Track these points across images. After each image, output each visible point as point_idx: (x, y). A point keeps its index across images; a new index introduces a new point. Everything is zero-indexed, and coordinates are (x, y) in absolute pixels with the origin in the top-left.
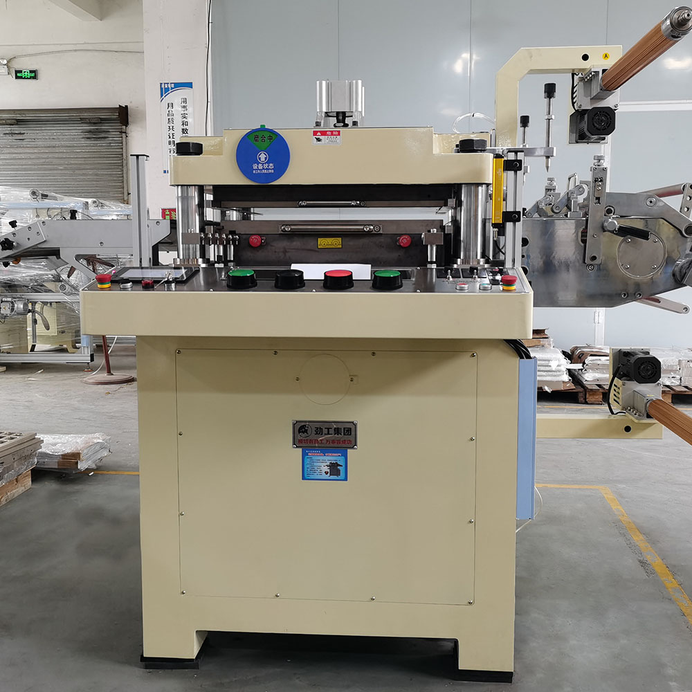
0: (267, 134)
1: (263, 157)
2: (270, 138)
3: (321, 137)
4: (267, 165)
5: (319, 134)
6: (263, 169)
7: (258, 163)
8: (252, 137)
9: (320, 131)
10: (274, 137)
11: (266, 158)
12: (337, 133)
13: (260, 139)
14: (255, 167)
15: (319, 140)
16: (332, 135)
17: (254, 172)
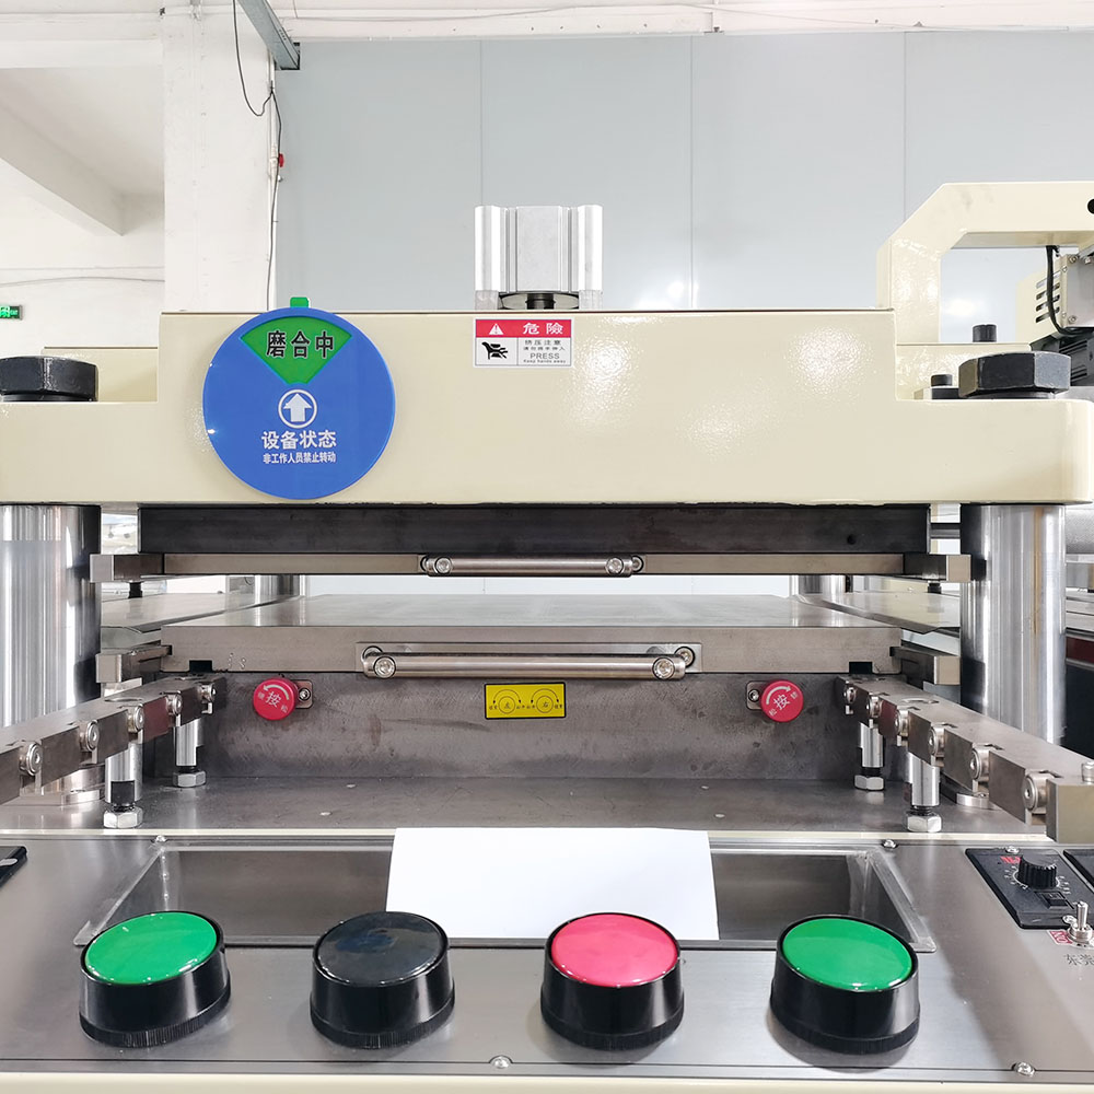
0: (312, 331)
1: (297, 406)
2: (325, 343)
3: (504, 342)
4: (312, 435)
5: (496, 330)
6: (300, 448)
7: (281, 429)
8: (260, 341)
9: (501, 323)
10: (339, 339)
11: (308, 413)
12: (559, 329)
13: (289, 346)
14: (270, 440)
15: (494, 351)
16: (543, 334)
17: (267, 458)
